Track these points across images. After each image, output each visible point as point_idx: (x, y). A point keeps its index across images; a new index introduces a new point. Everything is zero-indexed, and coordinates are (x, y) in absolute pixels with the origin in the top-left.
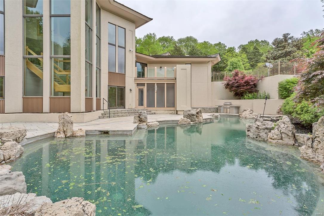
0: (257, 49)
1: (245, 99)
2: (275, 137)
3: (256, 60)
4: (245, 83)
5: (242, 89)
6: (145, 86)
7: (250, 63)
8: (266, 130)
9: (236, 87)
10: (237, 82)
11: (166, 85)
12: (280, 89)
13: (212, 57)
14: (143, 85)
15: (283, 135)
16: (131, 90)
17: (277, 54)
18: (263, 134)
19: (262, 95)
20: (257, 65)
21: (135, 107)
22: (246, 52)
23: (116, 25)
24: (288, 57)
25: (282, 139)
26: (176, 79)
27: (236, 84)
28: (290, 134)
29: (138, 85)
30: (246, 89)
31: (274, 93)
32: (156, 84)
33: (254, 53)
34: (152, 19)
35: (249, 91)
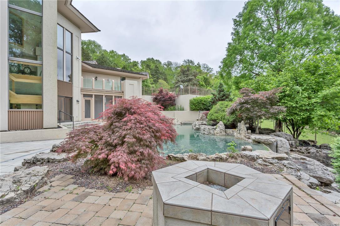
0: (157, 68)
1: (168, 110)
2: (219, 132)
3: (157, 77)
4: (169, 98)
5: (167, 103)
6: (92, 97)
7: (153, 79)
8: (213, 130)
9: (162, 101)
10: (163, 97)
11: (113, 97)
12: (191, 104)
13: (144, 75)
14: (91, 96)
15: (222, 131)
16: (78, 101)
17: (184, 79)
18: (212, 132)
19: (179, 108)
20: (158, 82)
21: (81, 119)
22: (150, 68)
23: (63, 28)
24: (191, 83)
25: (221, 133)
26: (123, 92)
27: (163, 99)
28: (224, 130)
29: (85, 95)
30: (170, 103)
31: (187, 106)
32: (104, 96)
33: (155, 70)
34: (100, 31)
35: (171, 104)
